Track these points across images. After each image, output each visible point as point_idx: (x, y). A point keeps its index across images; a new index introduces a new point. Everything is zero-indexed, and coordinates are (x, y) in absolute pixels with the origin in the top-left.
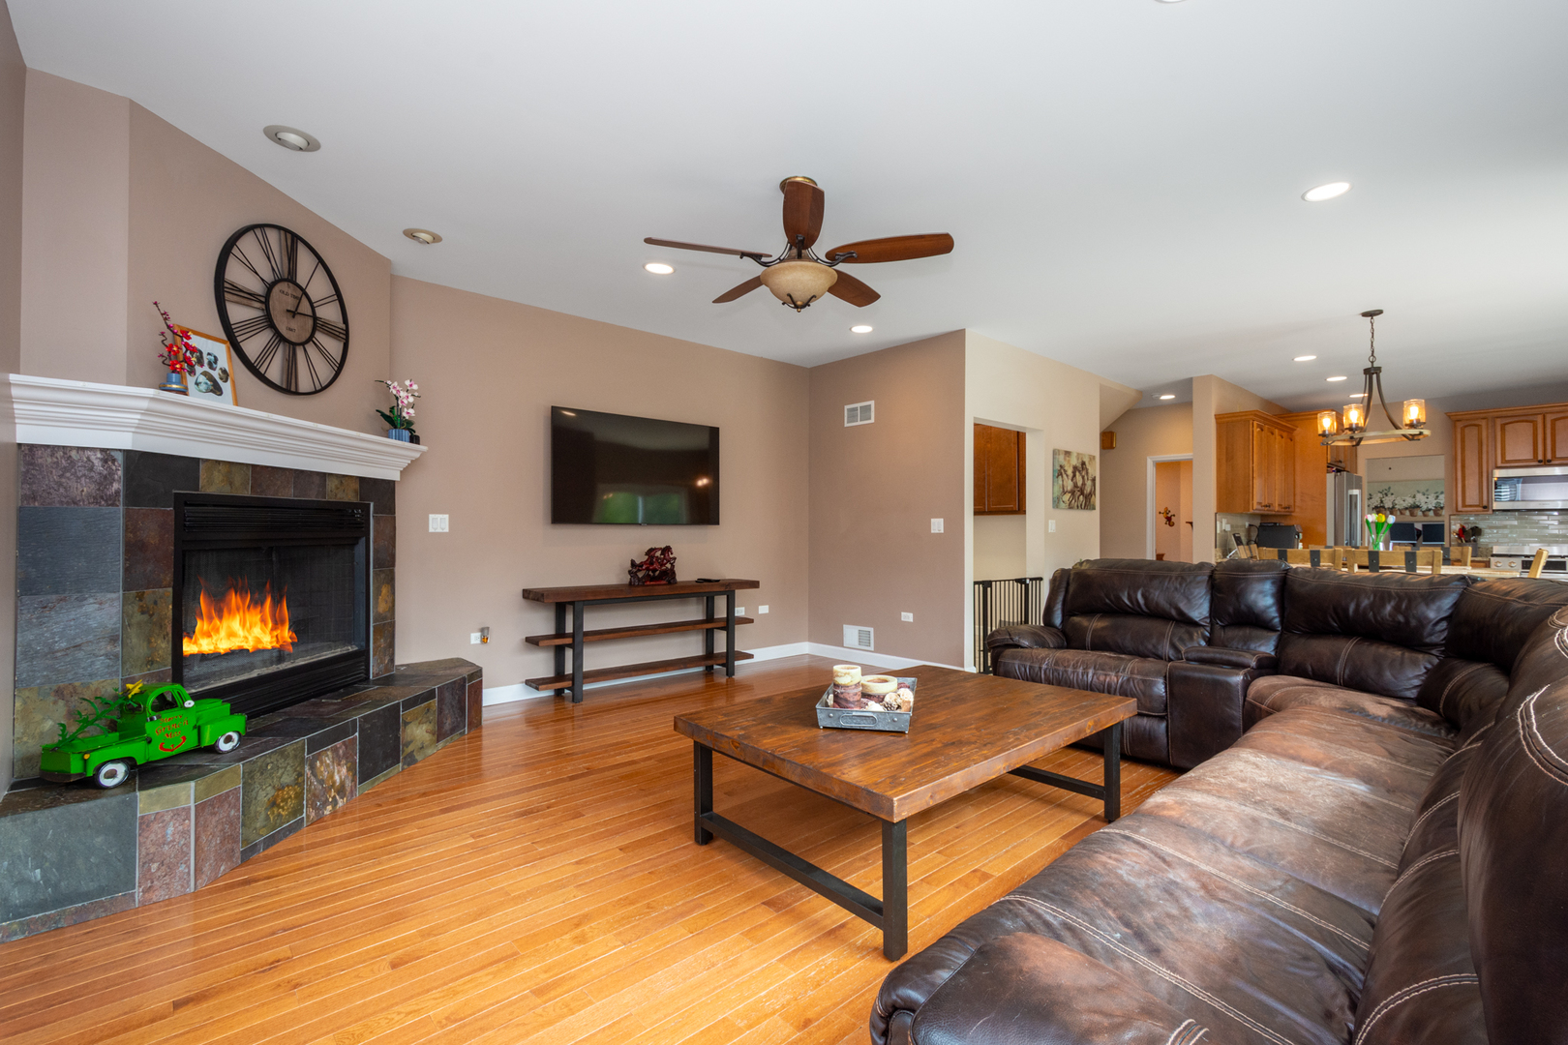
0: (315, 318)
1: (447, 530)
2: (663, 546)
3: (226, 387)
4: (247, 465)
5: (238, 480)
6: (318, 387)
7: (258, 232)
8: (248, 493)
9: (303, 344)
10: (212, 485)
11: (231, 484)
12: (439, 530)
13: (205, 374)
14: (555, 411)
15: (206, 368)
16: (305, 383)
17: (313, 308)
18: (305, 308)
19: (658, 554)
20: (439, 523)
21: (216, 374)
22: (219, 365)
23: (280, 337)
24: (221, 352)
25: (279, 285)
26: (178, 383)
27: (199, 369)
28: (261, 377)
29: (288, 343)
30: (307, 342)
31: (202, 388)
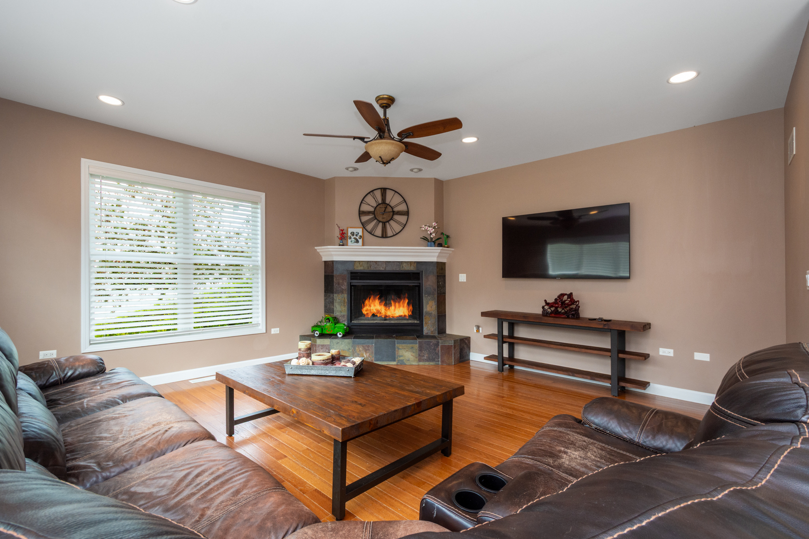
0: (393, 212)
1: (465, 281)
2: (568, 293)
3: (360, 241)
4: (368, 261)
5: (365, 265)
6: (395, 233)
7: (371, 193)
8: (369, 269)
9: (388, 221)
10: (358, 268)
11: (363, 267)
12: (462, 281)
13: (354, 238)
14: (505, 220)
15: (355, 236)
16: (390, 233)
17: (392, 209)
18: (389, 209)
19: (565, 297)
20: (463, 278)
21: (357, 238)
22: (359, 235)
23: (380, 222)
24: (360, 231)
25: (379, 206)
26: (342, 243)
27: (352, 237)
28: (373, 235)
29: (382, 222)
30: (390, 220)
31: (353, 242)
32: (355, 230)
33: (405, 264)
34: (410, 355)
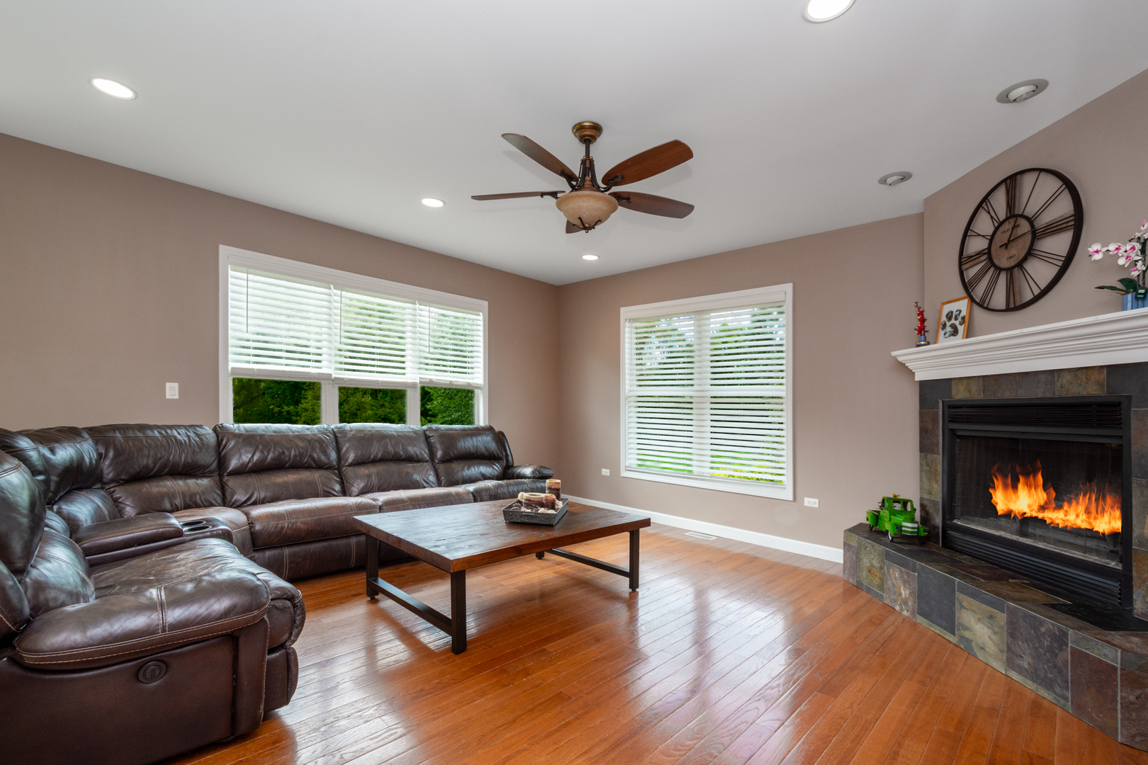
0: (1033, 231)
3: (961, 329)
4: (979, 377)
5: (974, 388)
6: (1037, 292)
7: (984, 204)
8: (981, 397)
9: (1021, 264)
10: (960, 394)
11: (969, 391)
13: (952, 325)
15: (952, 321)
16: (1025, 294)
17: (1031, 224)
21: (957, 323)
22: (962, 315)
23: (999, 270)
24: (963, 305)
25: (1001, 229)
26: (925, 340)
27: (948, 324)
28: (987, 309)
29: (1006, 270)
30: (1025, 259)
31: (947, 335)
32: (952, 307)
33: (1068, 377)
34: (986, 637)
